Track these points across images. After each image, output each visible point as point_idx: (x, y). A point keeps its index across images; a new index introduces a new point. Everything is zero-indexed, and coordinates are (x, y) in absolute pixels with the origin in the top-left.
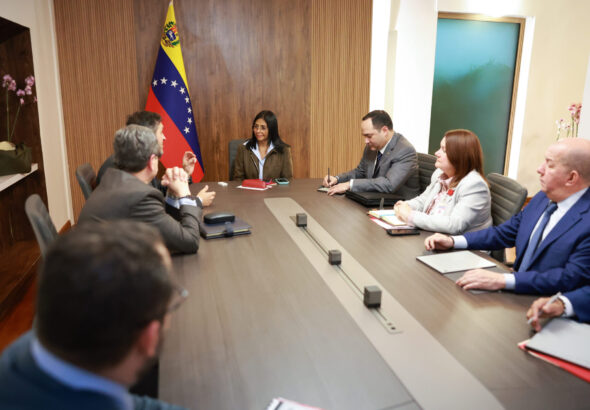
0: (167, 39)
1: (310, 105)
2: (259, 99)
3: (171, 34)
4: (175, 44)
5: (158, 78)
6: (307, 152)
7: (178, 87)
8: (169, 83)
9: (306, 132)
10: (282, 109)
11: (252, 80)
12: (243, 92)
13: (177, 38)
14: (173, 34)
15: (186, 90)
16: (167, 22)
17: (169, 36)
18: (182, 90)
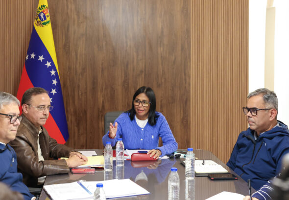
0: (39, 20)
1: (189, 77)
2: (142, 72)
3: (42, 15)
4: (44, 24)
5: (29, 53)
6: (187, 121)
7: (44, 62)
8: (37, 57)
9: (186, 102)
10: (163, 81)
11: (135, 54)
12: (127, 66)
13: (48, 19)
14: (44, 16)
15: (52, 64)
16: (40, 5)
17: (40, 17)
18: (48, 64)
